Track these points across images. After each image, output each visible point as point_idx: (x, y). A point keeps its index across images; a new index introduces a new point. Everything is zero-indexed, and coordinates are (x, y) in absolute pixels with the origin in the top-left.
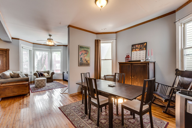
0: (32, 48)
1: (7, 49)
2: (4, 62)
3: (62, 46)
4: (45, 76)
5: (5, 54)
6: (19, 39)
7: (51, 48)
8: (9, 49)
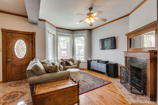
0: (55, 32)
1: (33, 33)
2: (31, 48)
3: (87, 30)
4: (71, 65)
5: (31, 39)
6: (45, 21)
7: (73, 34)
8: (35, 33)
